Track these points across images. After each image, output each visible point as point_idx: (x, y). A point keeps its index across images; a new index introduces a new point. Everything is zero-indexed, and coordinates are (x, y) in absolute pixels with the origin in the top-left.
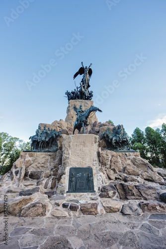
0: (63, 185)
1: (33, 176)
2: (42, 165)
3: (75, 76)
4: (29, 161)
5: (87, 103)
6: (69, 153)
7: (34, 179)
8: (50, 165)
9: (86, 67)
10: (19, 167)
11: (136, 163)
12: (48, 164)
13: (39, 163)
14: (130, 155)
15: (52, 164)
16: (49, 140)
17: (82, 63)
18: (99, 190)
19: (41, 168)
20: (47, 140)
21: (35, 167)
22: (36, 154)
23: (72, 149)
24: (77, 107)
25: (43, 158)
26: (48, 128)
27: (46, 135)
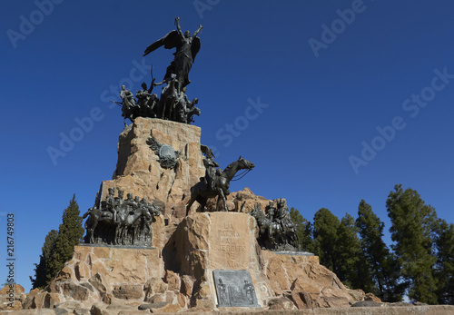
0: (208, 296)
1: (125, 293)
2: (134, 273)
6: (207, 246)
10: (84, 275)
11: (312, 275)
12: (146, 273)
13: (126, 270)
14: (301, 261)
16: (135, 220)
18: (265, 303)
19: (131, 279)
20: (130, 221)
21: (119, 277)
22: (111, 253)
23: (213, 239)
24: (158, 139)
25: (132, 259)
26: (128, 195)
27: (129, 209)
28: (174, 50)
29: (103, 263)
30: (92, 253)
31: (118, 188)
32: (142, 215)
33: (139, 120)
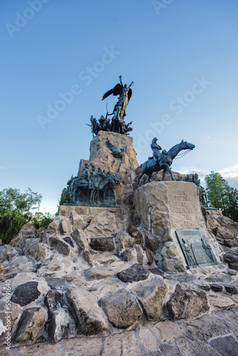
0: (177, 257)
1: (100, 246)
2: (106, 227)
3: (106, 95)
4: (80, 221)
5: (125, 140)
6: (167, 209)
7: (105, 250)
8: (118, 227)
9: (126, 85)
10: (67, 231)
11: (224, 224)
12: (115, 226)
13: (100, 225)
14: (213, 214)
15: (120, 225)
16: (104, 187)
17: (120, 77)
18: (221, 260)
19: (104, 232)
20: (101, 187)
21: (94, 230)
22: (88, 210)
23: (171, 203)
24: (111, 142)
25: (104, 216)
26: (99, 169)
27: (100, 179)
28: (118, 96)
29: (82, 219)
30: (73, 211)
31: (91, 165)
32: (109, 183)
33: (101, 132)
